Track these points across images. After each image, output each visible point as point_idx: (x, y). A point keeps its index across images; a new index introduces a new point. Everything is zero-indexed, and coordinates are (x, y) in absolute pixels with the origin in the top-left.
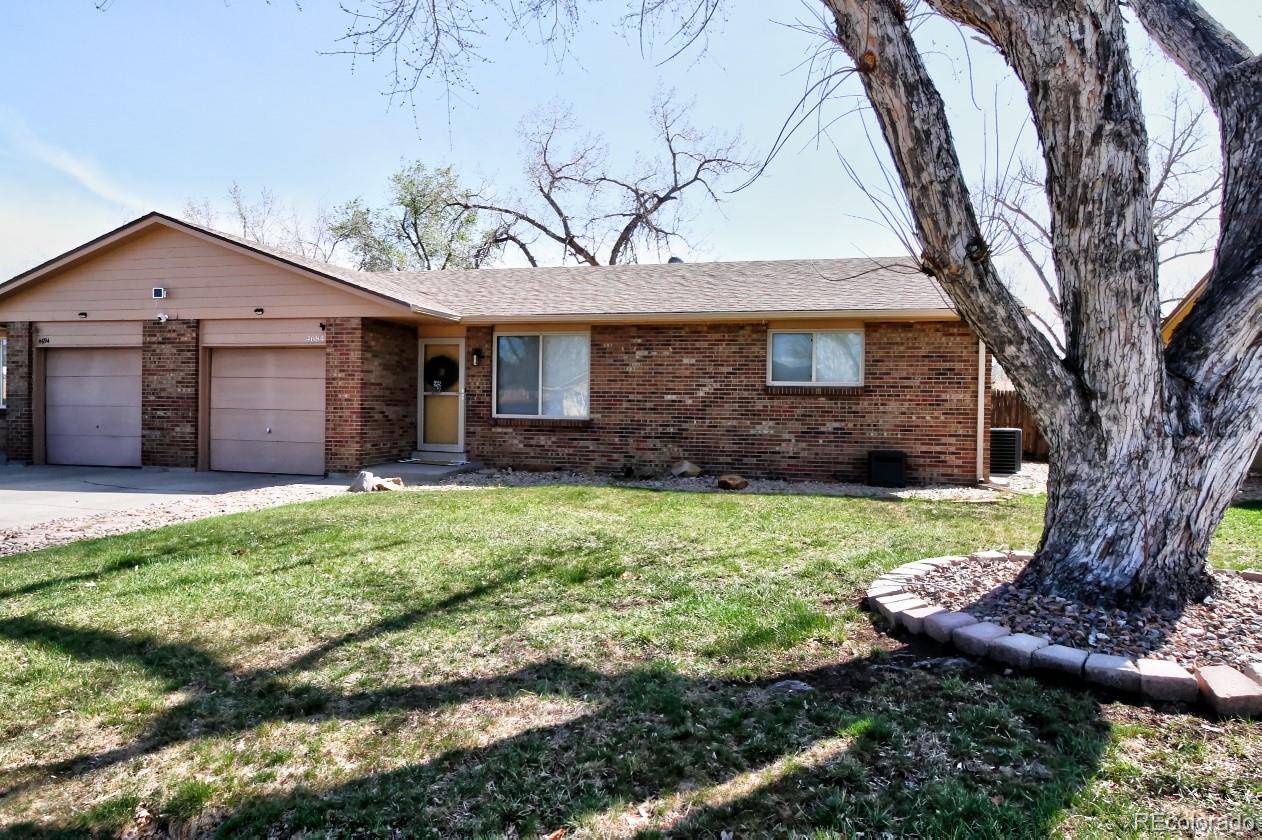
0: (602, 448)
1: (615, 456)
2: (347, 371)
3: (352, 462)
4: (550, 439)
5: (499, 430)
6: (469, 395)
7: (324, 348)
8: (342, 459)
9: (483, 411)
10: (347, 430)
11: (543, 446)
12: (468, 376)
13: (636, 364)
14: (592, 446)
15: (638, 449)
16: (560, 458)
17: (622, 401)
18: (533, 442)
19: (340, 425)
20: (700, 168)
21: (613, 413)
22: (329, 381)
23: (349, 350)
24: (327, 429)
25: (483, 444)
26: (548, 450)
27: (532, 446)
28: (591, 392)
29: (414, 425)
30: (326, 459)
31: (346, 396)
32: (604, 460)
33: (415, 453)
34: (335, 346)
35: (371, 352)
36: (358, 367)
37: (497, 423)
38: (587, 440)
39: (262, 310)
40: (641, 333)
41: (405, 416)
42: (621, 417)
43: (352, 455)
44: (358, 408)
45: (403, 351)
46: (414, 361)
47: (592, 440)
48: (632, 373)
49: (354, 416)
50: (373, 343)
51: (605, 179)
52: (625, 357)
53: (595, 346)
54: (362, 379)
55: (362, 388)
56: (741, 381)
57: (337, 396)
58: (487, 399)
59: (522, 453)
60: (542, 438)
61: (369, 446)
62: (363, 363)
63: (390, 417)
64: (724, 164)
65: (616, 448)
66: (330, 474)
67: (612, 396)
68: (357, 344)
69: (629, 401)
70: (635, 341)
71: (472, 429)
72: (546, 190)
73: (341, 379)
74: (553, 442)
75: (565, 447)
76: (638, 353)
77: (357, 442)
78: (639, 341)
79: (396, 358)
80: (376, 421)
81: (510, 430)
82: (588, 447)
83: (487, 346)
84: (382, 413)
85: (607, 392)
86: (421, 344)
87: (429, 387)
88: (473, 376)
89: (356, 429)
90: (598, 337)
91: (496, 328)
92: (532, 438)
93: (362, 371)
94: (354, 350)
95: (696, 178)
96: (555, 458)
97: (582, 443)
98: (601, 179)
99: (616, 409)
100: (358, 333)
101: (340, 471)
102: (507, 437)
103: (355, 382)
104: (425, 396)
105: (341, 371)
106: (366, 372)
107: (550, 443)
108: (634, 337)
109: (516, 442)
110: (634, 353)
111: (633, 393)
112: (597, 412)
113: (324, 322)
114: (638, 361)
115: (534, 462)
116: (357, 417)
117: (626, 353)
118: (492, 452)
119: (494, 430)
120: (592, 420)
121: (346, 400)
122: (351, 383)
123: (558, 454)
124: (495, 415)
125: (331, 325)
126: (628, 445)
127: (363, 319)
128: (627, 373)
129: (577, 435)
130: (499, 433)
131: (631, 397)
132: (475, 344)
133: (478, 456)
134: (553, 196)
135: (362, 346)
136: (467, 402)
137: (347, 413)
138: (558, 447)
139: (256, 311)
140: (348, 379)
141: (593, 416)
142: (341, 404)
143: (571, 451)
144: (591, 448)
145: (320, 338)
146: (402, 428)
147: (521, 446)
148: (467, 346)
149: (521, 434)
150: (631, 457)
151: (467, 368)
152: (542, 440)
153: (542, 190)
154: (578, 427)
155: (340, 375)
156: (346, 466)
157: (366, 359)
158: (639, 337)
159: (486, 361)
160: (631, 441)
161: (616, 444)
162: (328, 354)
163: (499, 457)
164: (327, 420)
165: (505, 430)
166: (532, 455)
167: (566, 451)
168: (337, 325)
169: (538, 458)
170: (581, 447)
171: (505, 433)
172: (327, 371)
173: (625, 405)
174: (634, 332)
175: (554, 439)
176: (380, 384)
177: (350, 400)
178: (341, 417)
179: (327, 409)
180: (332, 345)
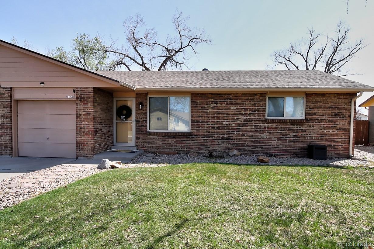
0: (196, 144)
1: (202, 147)
2: (87, 111)
3: (90, 152)
4: (173, 140)
5: (151, 137)
6: (137, 122)
7: (75, 101)
8: (85, 151)
9: (144, 129)
10: (87, 138)
11: (170, 143)
12: (136, 114)
13: (211, 109)
14: (191, 143)
15: (211, 144)
16: (178, 148)
17: (205, 124)
18: (166, 142)
19: (83, 136)
20: (190, 41)
21: (201, 129)
22: (78, 116)
23: (88, 102)
24: (77, 137)
25: (144, 143)
26: (173, 145)
27: (165, 143)
28: (191, 121)
29: (112, 135)
30: (77, 151)
31: (86, 123)
32: (197, 149)
33: (113, 147)
34: (80, 100)
35: (97, 103)
36: (92, 110)
37: (150, 134)
38: (190, 141)
39: (44, 83)
40: (213, 96)
41: (109, 131)
42: (204, 131)
43: (89, 149)
44: (92, 128)
45: (108, 103)
46: (112, 108)
47: (191, 141)
48: (209, 113)
49: (90, 132)
50: (98, 99)
51: (156, 44)
52: (206, 106)
53: (193, 102)
54: (94, 115)
55: (94, 119)
56: (256, 117)
57: (82, 123)
58: (145, 123)
59: (161, 146)
60: (170, 140)
61: (97, 145)
62: (94, 108)
63: (104, 132)
64: (199, 40)
65: (202, 144)
66: (79, 158)
67: (200, 123)
68: (91, 99)
69: (208, 125)
70: (210, 100)
71: (138, 137)
72: (135, 47)
73: (84, 115)
74: (175, 142)
75: (180, 144)
76: (211, 104)
77: (92, 143)
78: (212, 100)
79: (106, 106)
80: (99, 134)
81: (156, 137)
82: (190, 144)
83: (145, 101)
84: (101, 130)
85: (198, 121)
86: (115, 100)
87: (118, 118)
88: (139, 114)
89: (91, 138)
90: (194, 98)
91: (149, 94)
92: (166, 140)
93: (94, 112)
94: (90, 102)
95: (189, 45)
96: (176, 148)
97: (187, 142)
98: (155, 44)
99: (202, 128)
100: (92, 94)
101: (84, 156)
102: (154, 140)
103: (90, 117)
104: (117, 122)
105: (84, 111)
106: (96, 112)
107: (173, 142)
108: (210, 98)
109: (158, 142)
110: (210, 105)
111: (210, 121)
112: (194, 129)
113: (75, 89)
114: (212, 108)
115: (166, 150)
116: (92, 132)
117: (206, 105)
118: (148, 146)
119: (148, 137)
120: (192, 132)
121: (86, 124)
122: (89, 117)
123: (177, 147)
124: (148, 130)
125: (79, 90)
126: (207, 143)
127: (94, 88)
128: (207, 113)
129: (185, 139)
130: (151, 138)
131: (209, 123)
132: (139, 100)
133: (141, 148)
134: (137, 49)
135: (94, 100)
136: (137, 125)
137: (87, 130)
138: (177, 144)
139: (41, 83)
140: (87, 115)
141: (192, 131)
142: (84, 126)
143: (183, 145)
144: (191, 144)
145: (73, 96)
146: (108, 136)
147: (161, 143)
148: (136, 101)
149: (161, 138)
150: (208, 148)
151: (136, 111)
152: (170, 141)
153: (133, 46)
154: (186, 136)
155: (83, 113)
156: (87, 154)
157: (95, 106)
158: (212, 98)
159: (144, 108)
160: (208, 141)
161: (202, 142)
162: (77, 104)
163: (150, 148)
164: (77, 134)
165: (153, 137)
166: (166, 147)
167: (180, 145)
168: (81, 90)
169: (168, 148)
170: (187, 144)
171: (154, 138)
172: (77, 111)
173: (206, 126)
174: (210, 96)
175: (175, 140)
176: (100, 117)
177: (88, 125)
178: (84, 132)
179: (77, 128)
180: (79, 99)
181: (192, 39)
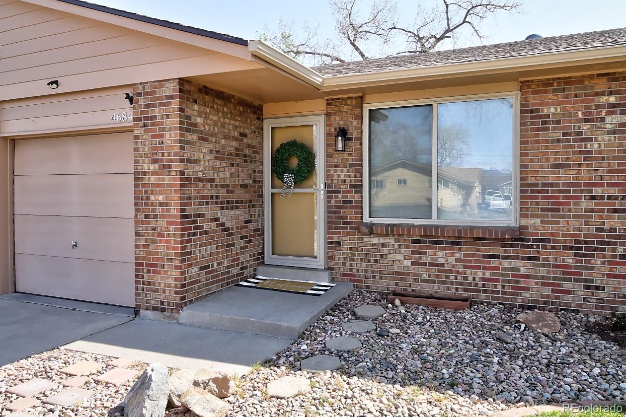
0: (543, 272)
1: (567, 286)
2: (162, 161)
4: (453, 255)
5: (375, 240)
6: (331, 191)
7: (127, 130)
8: (157, 291)
9: (350, 214)
10: (162, 249)
11: (443, 265)
12: (328, 166)
13: (606, 137)
14: (524, 267)
15: (609, 276)
16: (470, 284)
17: (579, 198)
18: (424, 259)
19: (153, 241)
21: (563, 217)
22: (139, 176)
23: (163, 130)
24: (137, 246)
25: (352, 259)
26: (451, 271)
27: (425, 264)
28: (521, 185)
29: (260, 232)
30: (137, 289)
31: (161, 198)
32: (547, 291)
33: (260, 268)
34: (144, 125)
35: (195, 132)
36: (175, 154)
37: (371, 230)
38: (517, 258)
39: (56, 83)
40: (615, 86)
41: (247, 222)
42: (575, 223)
43: (169, 285)
44: (175, 217)
45: (243, 135)
46: (258, 150)
47: (523, 258)
48: (600, 152)
49: (172, 228)
50: (199, 120)
52: (585, 127)
53: (526, 111)
54: (182, 173)
55: (182, 186)
57: (148, 198)
58: (356, 197)
59: (409, 274)
60: (440, 253)
61: (195, 269)
62: (182, 148)
63: (228, 225)
65: (568, 273)
66: (143, 312)
67: (560, 191)
68: (175, 120)
69: (593, 198)
70: (603, 99)
71: (335, 239)
73: (154, 173)
74: (457, 260)
75: (478, 268)
76: (609, 119)
77: (176, 267)
78: (612, 99)
79: (234, 144)
80: (206, 232)
81: (391, 241)
82: (518, 270)
83: (355, 123)
84: (216, 220)
85: (551, 185)
86: (267, 126)
87: (278, 182)
88: (336, 166)
89: (174, 248)
90: (533, 100)
91: (368, 98)
92: (425, 253)
93: (182, 161)
94: (170, 130)
96: (461, 284)
97: (506, 263)
99: (570, 210)
100: (175, 104)
102: (385, 251)
103: (172, 178)
104: (273, 194)
105: (155, 161)
107: (452, 260)
108: (602, 94)
109: (400, 257)
110: (603, 120)
111: (602, 185)
112: (532, 216)
113: (130, 92)
114: (610, 132)
115: (428, 288)
116: (175, 230)
117: (586, 121)
118: (366, 271)
119: (366, 240)
120: (522, 228)
121: (161, 204)
122: (167, 180)
123: (466, 278)
124: (367, 219)
125: (139, 94)
126: (592, 268)
127: (182, 81)
128: (590, 152)
129: (499, 250)
130: (374, 245)
131: (598, 191)
132: (338, 121)
133: (344, 275)
135: (181, 123)
136: (329, 202)
137: (162, 223)
138: (465, 267)
139: (51, 83)
140: (161, 173)
141: (524, 222)
142: (154, 210)
143: (488, 274)
144: (523, 271)
145: (125, 114)
146: (242, 238)
147: (407, 263)
148: (328, 125)
149: (408, 247)
150: (597, 288)
151: (329, 156)
152: (441, 256)
154: (504, 239)
155: (152, 168)
156: (162, 303)
157: (189, 143)
158: (611, 93)
159: (353, 145)
160: (597, 262)
161: (569, 267)
162: (137, 137)
163: (374, 277)
164: (137, 234)
165: (382, 241)
166: (425, 276)
167: (480, 273)
168: (147, 94)
169: (434, 282)
170: (505, 269)
171: (383, 245)
172: (136, 162)
173: (585, 204)
174: (601, 85)
175: (458, 255)
176: (212, 180)
177: (167, 204)
178: (154, 229)
179: (136, 216)
180: (141, 123)
181: (473, 7)
